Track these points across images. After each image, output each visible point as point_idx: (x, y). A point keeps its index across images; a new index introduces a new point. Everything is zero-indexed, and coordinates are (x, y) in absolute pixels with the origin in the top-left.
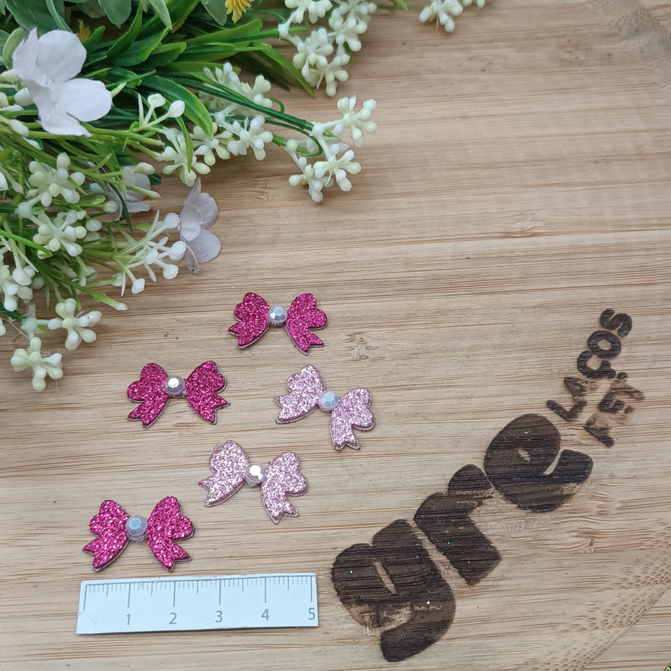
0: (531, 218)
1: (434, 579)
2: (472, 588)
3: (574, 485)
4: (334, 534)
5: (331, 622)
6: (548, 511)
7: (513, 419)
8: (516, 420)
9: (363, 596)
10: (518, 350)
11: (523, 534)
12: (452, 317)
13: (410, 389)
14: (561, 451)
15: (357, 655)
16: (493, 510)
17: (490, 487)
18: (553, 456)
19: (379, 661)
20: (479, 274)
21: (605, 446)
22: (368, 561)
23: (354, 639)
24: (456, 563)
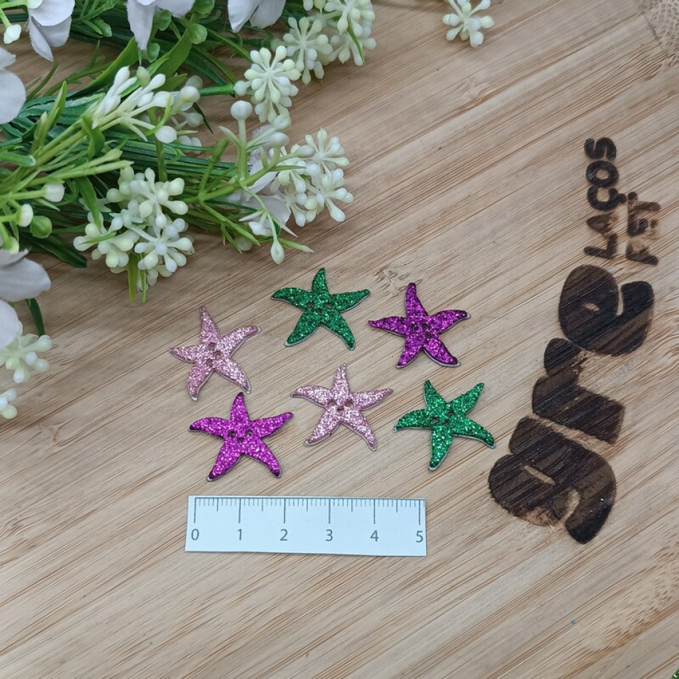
0: (473, 84)
1: (582, 454)
2: (615, 445)
3: (646, 313)
4: (473, 462)
5: (518, 538)
6: (638, 347)
7: (565, 280)
8: (567, 280)
9: (529, 502)
10: (533, 215)
11: (630, 376)
12: (459, 212)
13: (461, 298)
14: (619, 288)
15: (556, 553)
16: (594, 369)
17: (580, 351)
18: (615, 296)
19: (576, 548)
20: (459, 159)
21: (652, 266)
22: (516, 469)
23: (545, 541)
24: (590, 431)
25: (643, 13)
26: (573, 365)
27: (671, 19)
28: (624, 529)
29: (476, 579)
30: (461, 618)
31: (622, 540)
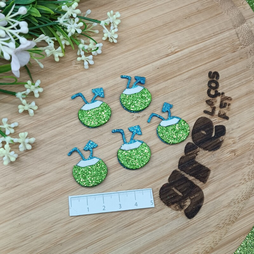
0: (173, 46)
1: (193, 186)
2: (206, 184)
3: (222, 137)
4: (155, 184)
5: (167, 214)
6: (218, 149)
7: (195, 121)
8: (196, 121)
9: (173, 201)
10: (187, 96)
11: (214, 159)
12: (161, 92)
14: (214, 127)
15: (180, 221)
16: (201, 155)
17: (197, 148)
18: (212, 129)
19: (187, 220)
20: (164, 73)
21: (227, 120)
22: (170, 188)
23: (176, 216)
24: (197, 178)
25: (235, 28)
26: (194, 153)
27: (244, 32)
28: (204, 216)
29: (150, 228)
30: (143, 241)
31: (204, 219)
